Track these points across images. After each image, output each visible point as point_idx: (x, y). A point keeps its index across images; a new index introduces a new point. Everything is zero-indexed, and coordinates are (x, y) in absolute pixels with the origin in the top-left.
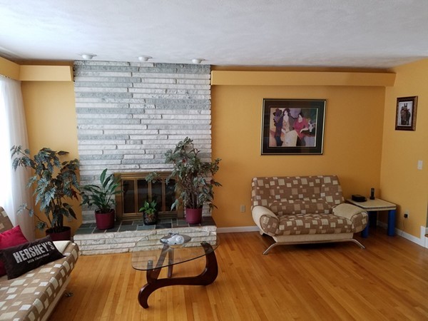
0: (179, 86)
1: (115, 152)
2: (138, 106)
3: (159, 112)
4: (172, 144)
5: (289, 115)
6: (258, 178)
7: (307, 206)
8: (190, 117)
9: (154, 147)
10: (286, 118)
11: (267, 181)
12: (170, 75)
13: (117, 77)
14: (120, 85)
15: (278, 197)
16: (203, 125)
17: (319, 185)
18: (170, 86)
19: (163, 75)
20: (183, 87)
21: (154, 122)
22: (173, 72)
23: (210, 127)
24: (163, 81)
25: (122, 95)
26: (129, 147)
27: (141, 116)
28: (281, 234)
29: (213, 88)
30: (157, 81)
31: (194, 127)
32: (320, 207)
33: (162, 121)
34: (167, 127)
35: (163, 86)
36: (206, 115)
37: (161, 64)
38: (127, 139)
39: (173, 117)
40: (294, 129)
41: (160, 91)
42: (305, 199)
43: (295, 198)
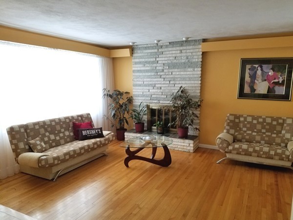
0: (183, 54)
1: (148, 93)
2: (160, 68)
3: (171, 70)
4: (175, 90)
5: (262, 70)
6: (230, 115)
7: (267, 139)
8: (188, 73)
9: (167, 91)
10: (259, 72)
11: (237, 117)
12: (178, 48)
13: (151, 53)
14: (152, 57)
15: (245, 129)
16: (195, 78)
17: (281, 124)
18: (178, 55)
19: (174, 49)
20: (184, 54)
21: (167, 76)
22: (180, 46)
23: (200, 79)
24: (174, 52)
25: (153, 62)
26: (154, 91)
27: (162, 74)
29: (204, 54)
30: (171, 52)
31: (190, 79)
32: (278, 140)
33: (172, 76)
34: (174, 79)
35: (173, 55)
36: (198, 71)
37: (173, 42)
38: (154, 86)
39: (178, 73)
40: (265, 80)
41: (171, 58)
42: (267, 134)
43: (259, 131)
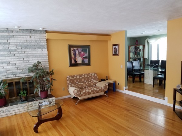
0: (32, 39)
1: (3, 70)
2: (13, 48)
3: (23, 50)
4: (31, 64)
5: (78, 51)
6: (70, 76)
7: (88, 85)
8: (38, 52)
9: (22, 66)
10: (77, 52)
11: (73, 77)
12: (28, 34)
13: (2, 35)
14: (3, 39)
15: (77, 82)
16: (44, 55)
17: (91, 77)
18: (28, 39)
19: (24, 34)
20: (34, 39)
21: (21, 55)
22: (29, 33)
23: (48, 56)
24: (25, 37)
25: (5, 43)
26: (9, 67)
27: (15, 53)
28: (82, 96)
29: (47, 40)
30: (22, 37)
31: (40, 56)
32: (92, 84)
33: (25, 55)
34: (27, 57)
35: (24, 39)
36: (45, 51)
37: (23, 29)
38: (8, 63)
39: (30, 52)
40: (80, 56)
41: (23, 41)
42: (87, 82)
43: (83, 82)
